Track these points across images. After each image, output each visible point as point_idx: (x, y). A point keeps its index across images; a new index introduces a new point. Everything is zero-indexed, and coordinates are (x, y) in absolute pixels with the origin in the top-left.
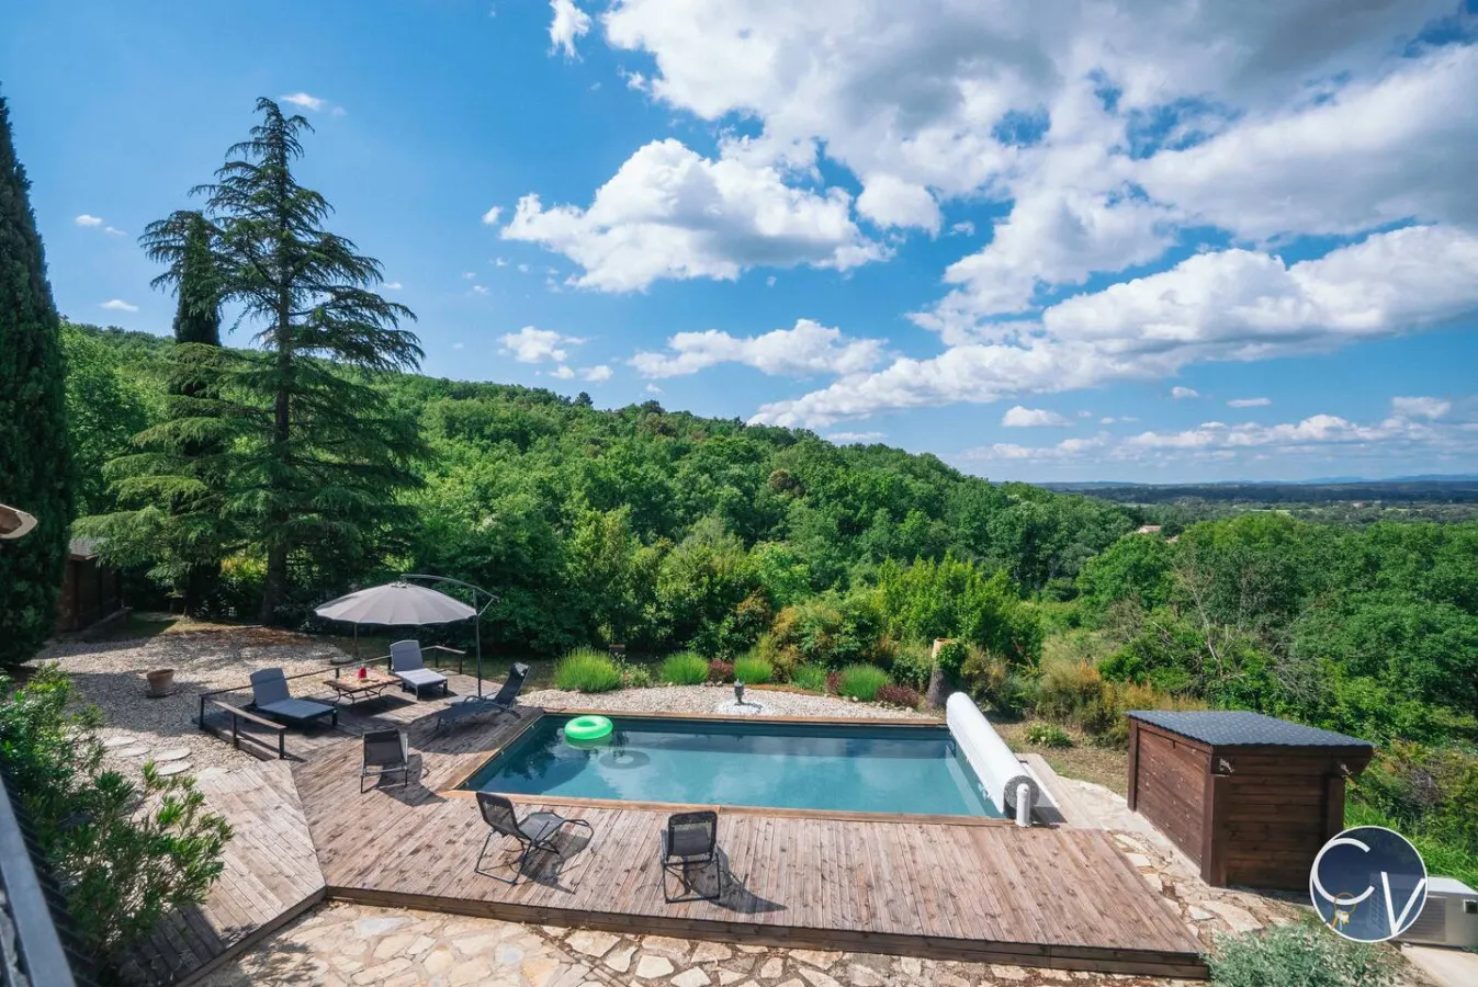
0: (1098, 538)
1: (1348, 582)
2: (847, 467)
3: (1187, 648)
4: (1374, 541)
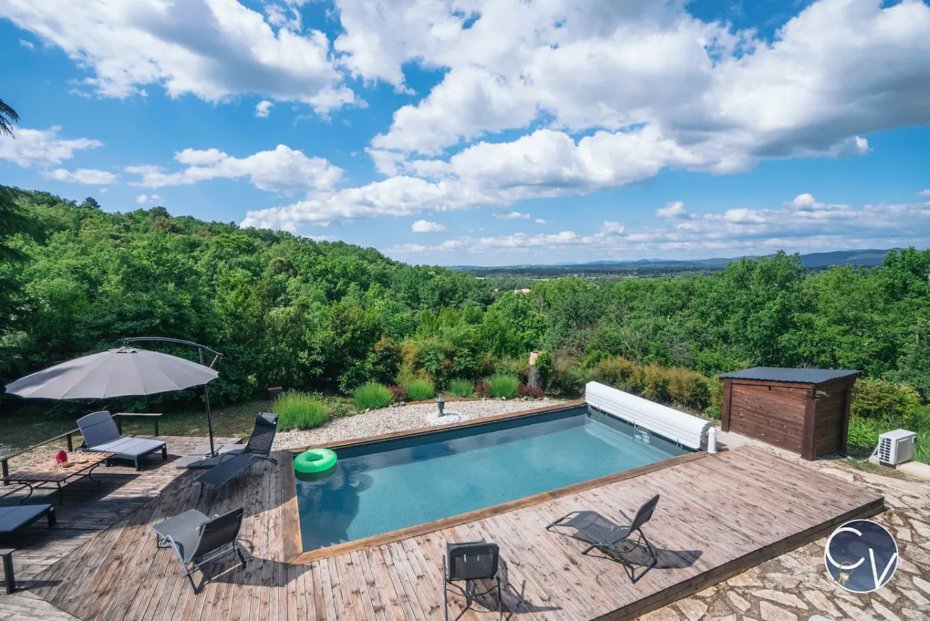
0: (479, 296)
2: (324, 255)
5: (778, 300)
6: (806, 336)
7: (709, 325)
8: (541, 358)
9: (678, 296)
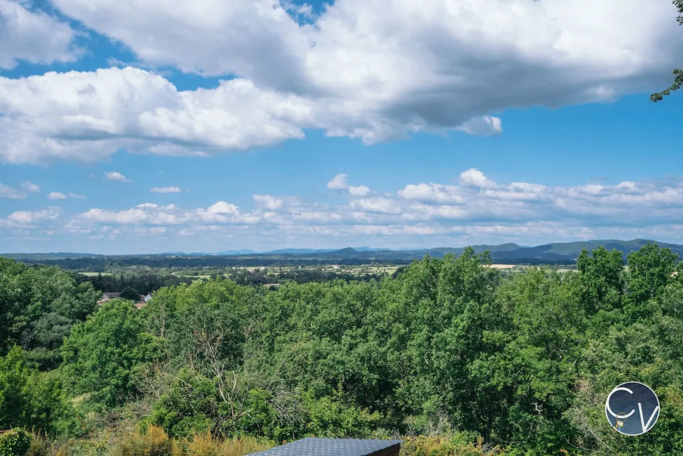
1: (271, 328)
3: (205, 396)
4: (285, 298)
5: (466, 314)
7: (389, 349)
9: (351, 309)
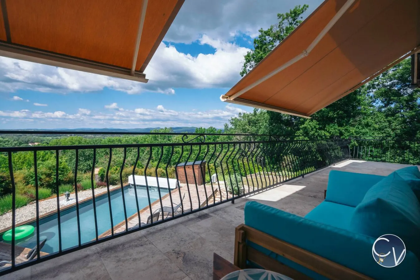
6: (178, 156)
8: (101, 170)
